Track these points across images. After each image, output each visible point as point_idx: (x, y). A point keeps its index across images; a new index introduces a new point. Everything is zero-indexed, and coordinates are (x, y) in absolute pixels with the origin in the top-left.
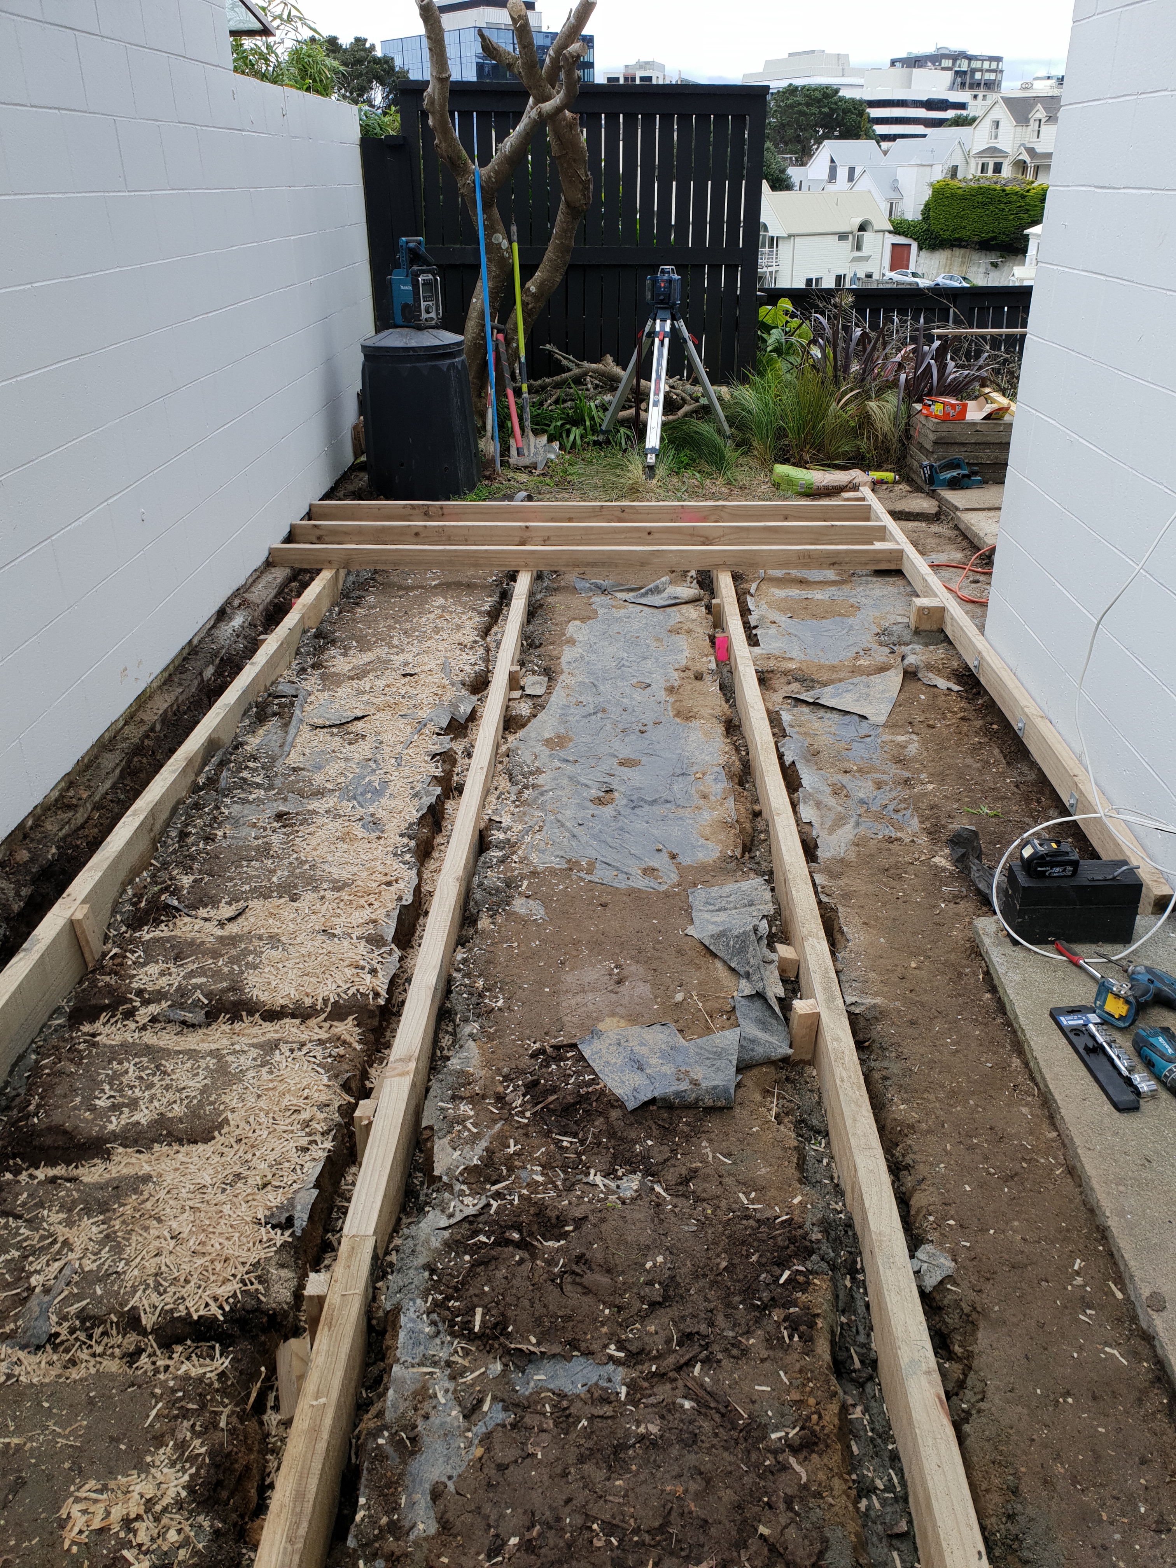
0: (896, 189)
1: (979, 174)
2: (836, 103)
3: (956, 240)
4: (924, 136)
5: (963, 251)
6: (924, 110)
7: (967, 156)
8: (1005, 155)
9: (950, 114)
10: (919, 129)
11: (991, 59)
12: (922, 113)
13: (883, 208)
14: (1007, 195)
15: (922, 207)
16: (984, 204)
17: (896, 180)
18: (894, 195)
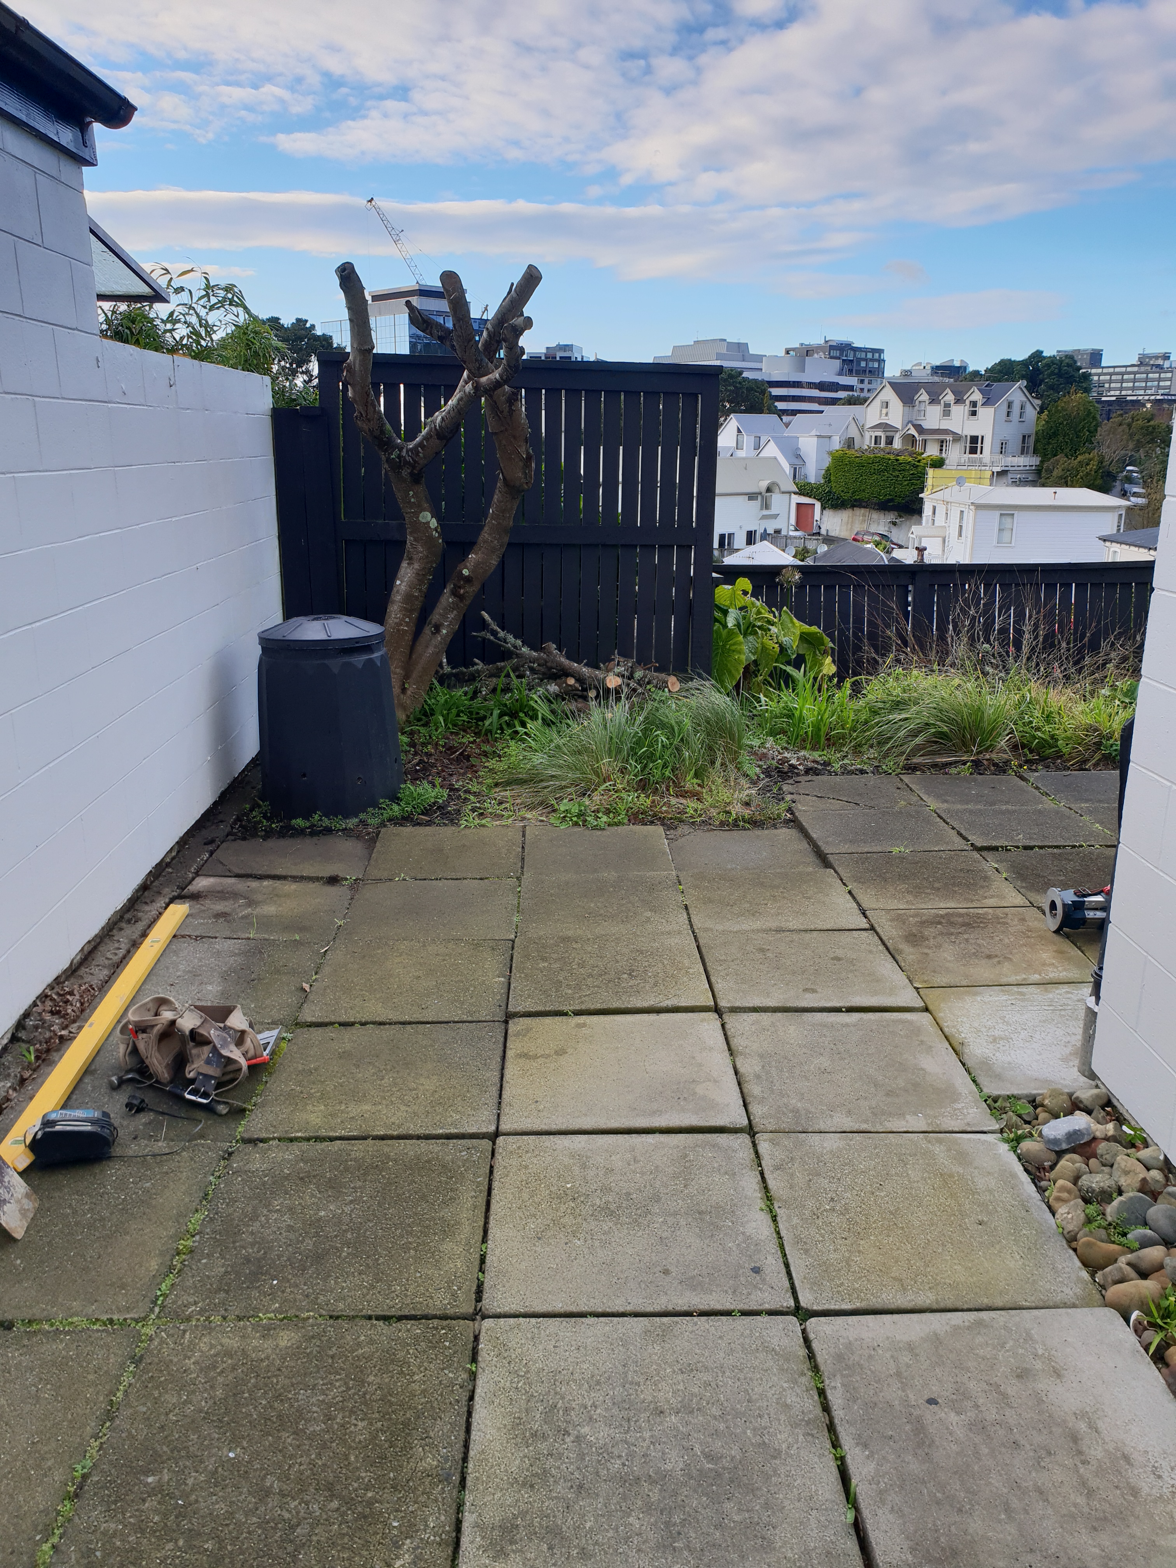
0: (799, 456)
1: (873, 445)
2: (740, 383)
3: (856, 500)
4: (822, 412)
5: (863, 510)
6: (817, 391)
7: (861, 430)
8: (896, 430)
9: (842, 394)
10: (815, 406)
11: (874, 351)
12: (816, 393)
13: (788, 472)
14: (901, 464)
15: (823, 472)
16: (880, 472)
17: (798, 449)
18: (797, 462)
